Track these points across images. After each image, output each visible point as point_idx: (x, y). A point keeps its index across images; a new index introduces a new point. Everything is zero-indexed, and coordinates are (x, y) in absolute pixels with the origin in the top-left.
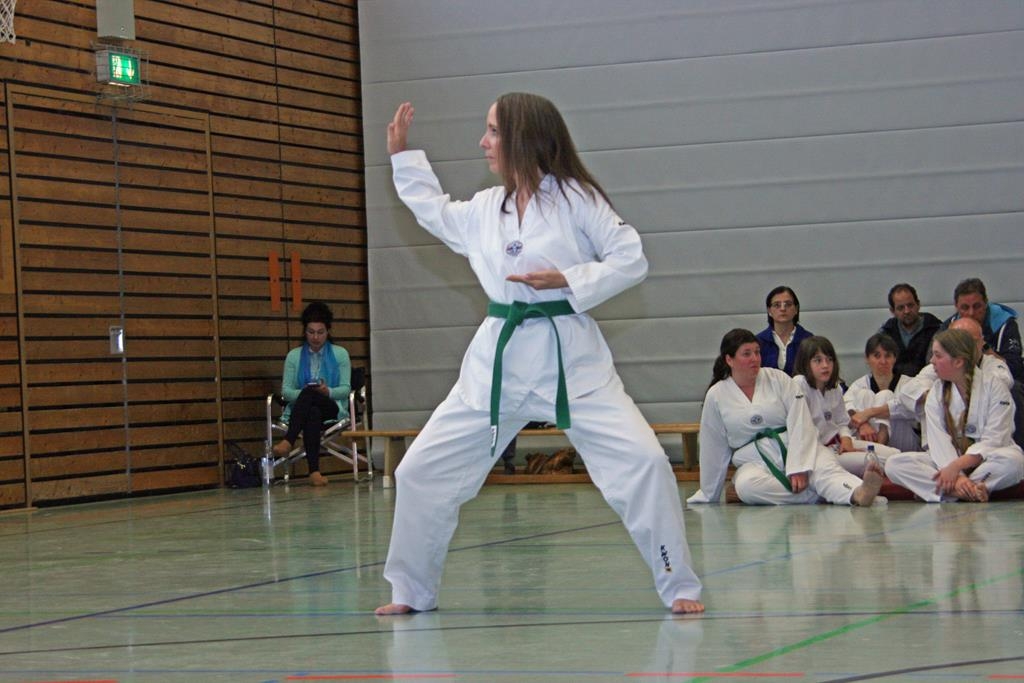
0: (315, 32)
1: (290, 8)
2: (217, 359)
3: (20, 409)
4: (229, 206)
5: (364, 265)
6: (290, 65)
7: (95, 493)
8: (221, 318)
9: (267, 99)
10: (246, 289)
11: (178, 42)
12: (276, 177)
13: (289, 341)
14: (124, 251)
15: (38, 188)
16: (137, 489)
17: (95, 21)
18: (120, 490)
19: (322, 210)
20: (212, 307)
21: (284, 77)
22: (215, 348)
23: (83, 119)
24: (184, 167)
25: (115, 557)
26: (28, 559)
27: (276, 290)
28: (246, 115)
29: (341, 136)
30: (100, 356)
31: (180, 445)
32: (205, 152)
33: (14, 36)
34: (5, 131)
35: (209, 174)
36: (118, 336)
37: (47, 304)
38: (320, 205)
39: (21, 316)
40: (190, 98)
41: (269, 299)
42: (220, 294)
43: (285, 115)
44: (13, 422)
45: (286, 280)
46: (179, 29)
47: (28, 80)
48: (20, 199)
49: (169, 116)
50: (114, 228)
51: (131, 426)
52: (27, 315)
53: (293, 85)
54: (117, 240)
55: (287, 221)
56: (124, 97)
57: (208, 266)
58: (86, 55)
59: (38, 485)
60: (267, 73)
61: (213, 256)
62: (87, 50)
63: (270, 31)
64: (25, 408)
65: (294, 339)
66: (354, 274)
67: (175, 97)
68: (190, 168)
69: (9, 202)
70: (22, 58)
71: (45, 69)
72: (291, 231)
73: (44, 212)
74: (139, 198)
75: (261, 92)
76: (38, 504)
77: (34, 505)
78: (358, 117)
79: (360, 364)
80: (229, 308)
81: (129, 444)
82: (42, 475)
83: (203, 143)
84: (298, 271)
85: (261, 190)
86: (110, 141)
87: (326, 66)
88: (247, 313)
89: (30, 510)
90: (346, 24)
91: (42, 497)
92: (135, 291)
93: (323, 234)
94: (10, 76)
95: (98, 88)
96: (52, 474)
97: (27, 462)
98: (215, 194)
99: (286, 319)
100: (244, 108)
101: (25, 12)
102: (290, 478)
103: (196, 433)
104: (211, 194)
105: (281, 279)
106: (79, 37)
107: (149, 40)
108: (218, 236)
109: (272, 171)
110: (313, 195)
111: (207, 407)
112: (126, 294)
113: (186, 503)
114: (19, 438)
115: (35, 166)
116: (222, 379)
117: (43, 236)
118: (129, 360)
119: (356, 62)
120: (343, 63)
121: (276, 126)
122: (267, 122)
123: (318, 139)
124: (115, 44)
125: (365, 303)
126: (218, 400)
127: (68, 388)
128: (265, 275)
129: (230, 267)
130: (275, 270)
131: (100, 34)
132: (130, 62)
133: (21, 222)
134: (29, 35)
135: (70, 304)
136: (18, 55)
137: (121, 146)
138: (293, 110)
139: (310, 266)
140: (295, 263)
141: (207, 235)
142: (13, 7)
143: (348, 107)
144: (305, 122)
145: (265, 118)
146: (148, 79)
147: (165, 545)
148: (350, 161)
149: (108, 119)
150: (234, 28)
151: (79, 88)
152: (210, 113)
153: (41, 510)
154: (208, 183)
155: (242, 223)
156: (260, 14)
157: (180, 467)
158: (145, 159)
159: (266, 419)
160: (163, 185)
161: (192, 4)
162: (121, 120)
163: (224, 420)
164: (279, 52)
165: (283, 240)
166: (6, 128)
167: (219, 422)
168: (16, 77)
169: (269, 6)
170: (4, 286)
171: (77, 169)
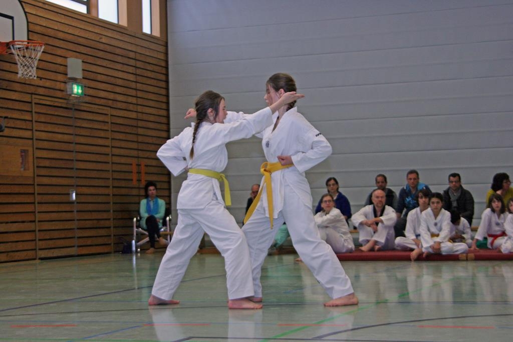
0: (152, 77)
1: (142, 67)
2: (111, 203)
3: (34, 221)
4: (117, 144)
6: (141, 89)
7: (63, 255)
8: (113, 187)
9: (133, 102)
10: (122, 176)
11: (99, 79)
12: (136, 132)
13: (140, 197)
14: (77, 160)
15: (44, 136)
16: (80, 253)
17: (66, 71)
18: (73, 254)
20: (110, 183)
21: (140, 94)
22: (111, 199)
23: (61, 109)
24: (99, 128)
25: (72, 279)
26: (37, 279)
27: (135, 177)
28: (124, 108)
29: (161, 117)
30: (66, 201)
31: (96, 237)
32: (108, 122)
33: (36, 76)
35: (110, 131)
36: (72, 193)
37: (46, 181)
38: (153, 144)
39: (36, 185)
40: (102, 102)
41: (132, 180)
42: (113, 177)
43: (139, 109)
44: (31, 226)
45: (139, 173)
46: (99, 75)
47: (41, 93)
48: (37, 139)
49: (95, 108)
50: (72, 151)
51: (78, 229)
52: (38, 185)
53: (143, 97)
54: (73, 156)
55: (140, 150)
56: (77, 101)
58: (63, 84)
59: (41, 251)
60: (133, 93)
61: (111, 163)
62: (63, 82)
63: (135, 76)
64: (37, 221)
65: (142, 196)
67: (97, 101)
68: (102, 128)
69: (30, 142)
70: (38, 85)
71: (47, 89)
72: (141, 154)
73: (45, 145)
74: (82, 140)
75: (130, 100)
76: (41, 259)
77: (39, 259)
78: (168, 110)
79: (168, 206)
80: (116, 184)
81: (77, 235)
82: (43, 247)
83: (108, 119)
84: (143, 169)
85: (130, 137)
86: (72, 118)
87: (156, 90)
88: (123, 185)
89: (37, 261)
90: (163, 74)
91: (43, 256)
92: (80, 176)
94: (33, 92)
95: (68, 97)
96: (47, 247)
97: (37, 243)
98: (112, 139)
99: (139, 188)
100: (124, 106)
101: (40, 67)
102: (141, 250)
103: (103, 232)
104: (110, 139)
105: (137, 173)
106: (60, 77)
107: (87, 80)
108: (113, 155)
109: (134, 131)
110: (149, 140)
111: (107, 222)
112: (77, 177)
113: (98, 259)
114: (34, 233)
115: (42, 127)
116: (114, 211)
117: (45, 154)
118: (77, 203)
119: (167, 89)
120: (162, 89)
121: (136, 113)
122: (132, 111)
123: (152, 118)
124: (75, 80)
125: (169, 182)
126: (112, 219)
127: (53, 214)
128: (130, 170)
129: (116, 168)
130: (134, 169)
131: (69, 76)
132: (80, 88)
133: (37, 148)
134: (41, 76)
135: (54, 181)
137: (77, 120)
138: (143, 107)
139: (148, 167)
140: (143, 166)
141: (108, 155)
142: (36, 65)
143: (164, 106)
144: (147, 111)
145: (132, 109)
146: (87, 94)
147: (92, 275)
148: (164, 127)
149: (71, 109)
150: (120, 75)
151: (60, 97)
152: (111, 107)
153: (43, 261)
154: (109, 135)
155: (122, 150)
156: (131, 70)
157: (96, 245)
158: (85, 125)
159: (132, 227)
160: (92, 135)
161: (105, 65)
162: (76, 110)
163: (114, 227)
164: (138, 84)
165: (138, 157)
166: (31, 112)
167: (112, 228)
168: (36, 93)
169: (134, 67)
170: (29, 173)
171: (58, 128)
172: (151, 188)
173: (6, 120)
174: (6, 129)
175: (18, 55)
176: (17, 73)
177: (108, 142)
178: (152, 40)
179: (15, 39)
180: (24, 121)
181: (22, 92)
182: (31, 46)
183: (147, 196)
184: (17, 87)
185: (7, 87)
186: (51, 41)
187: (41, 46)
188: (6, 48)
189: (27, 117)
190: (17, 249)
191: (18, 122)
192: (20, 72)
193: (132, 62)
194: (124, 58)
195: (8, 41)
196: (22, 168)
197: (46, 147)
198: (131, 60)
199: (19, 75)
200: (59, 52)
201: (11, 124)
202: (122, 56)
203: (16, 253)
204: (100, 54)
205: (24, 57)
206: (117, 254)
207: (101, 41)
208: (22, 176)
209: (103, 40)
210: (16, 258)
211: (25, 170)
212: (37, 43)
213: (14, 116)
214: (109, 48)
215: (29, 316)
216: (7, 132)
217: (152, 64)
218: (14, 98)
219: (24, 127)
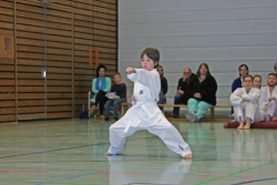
2: (73, 80)
3: (14, 93)
5: (117, 54)
7: (36, 119)
8: (74, 68)
10: (81, 60)
12: (92, 27)
15: (22, 27)
16: (48, 118)
20: (72, 65)
22: (73, 77)
23: (36, 7)
25: (43, 137)
26: (16, 137)
27: (91, 61)
28: (84, 8)
29: (111, 15)
30: (39, 78)
32: (71, 19)
35: (73, 25)
36: (44, 72)
37: (24, 62)
41: (89, 63)
42: (74, 61)
43: (95, 8)
44: (12, 96)
45: (94, 57)
48: (17, 30)
50: (44, 40)
51: (47, 99)
52: (18, 65)
54: (45, 44)
55: (95, 40)
56: (48, 1)
57: (71, 53)
59: (19, 115)
61: (73, 50)
64: (16, 92)
66: (114, 57)
67: (63, 2)
68: (67, 23)
69: (12, 32)
72: (96, 43)
73: (24, 35)
74: (52, 32)
76: (20, 121)
77: (18, 121)
78: (117, 10)
80: (77, 65)
81: (46, 105)
82: (21, 112)
83: (71, 16)
84: (97, 55)
85: (87, 30)
86: (44, 14)
88: (82, 67)
89: (17, 123)
91: (21, 119)
93: (105, 44)
97: (16, 109)
99: (93, 69)
103: (66, 102)
104: (73, 31)
108: (74, 44)
109: (91, 25)
110: (102, 33)
111: (69, 94)
112: (47, 60)
113: (63, 122)
114: (14, 101)
115: (21, 21)
116: (74, 86)
117: (23, 42)
118: (47, 79)
121: (92, 12)
123: (105, 16)
125: (117, 65)
126: (73, 93)
128: (88, 56)
130: (91, 55)
135: (30, 62)
137: (47, 16)
139: (101, 54)
140: (97, 52)
141: (71, 43)
143: (114, 7)
145: (89, 9)
147: (58, 134)
148: (114, 23)
149: (43, 8)
152: (73, 7)
153: (21, 123)
154: (72, 28)
158: (54, 20)
159: (88, 98)
162: (47, 8)
163: (74, 99)
165: (93, 46)
166: (13, 9)
170: (11, 56)
172: (102, 69)
177: (71, 34)
180: (8, 16)
183: (97, 76)
189: (10, 13)
190: (2, 113)
196: (6, 52)
208: (6, 58)
211: (8, 53)
213: (1, 12)
219: (8, 21)
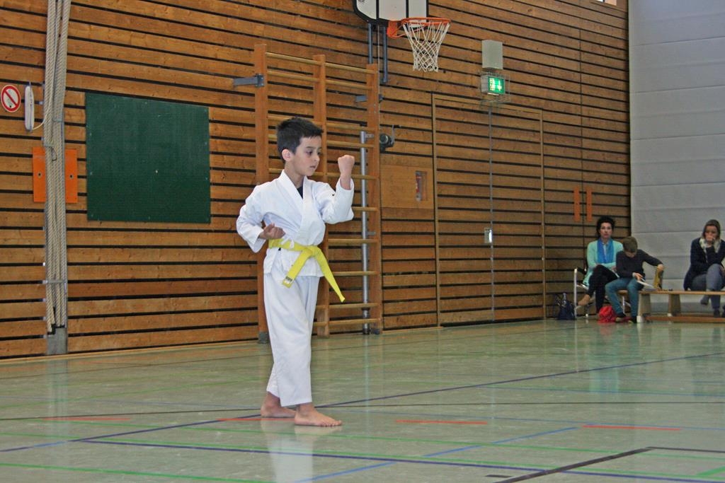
0: (604, 64)
1: (590, 51)
2: (543, 248)
3: (435, 273)
4: (551, 162)
5: (628, 196)
6: (589, 83)
7: (475, 320)
8: (546, 224)
9: (575, 102)
10: (559, 208)
11: (526, 70)
12: (579, 146)
13: (584, 238)
14: (493, 186)
15: (448, 151)
16: (497, 319)
17: (482, 61)
18: (488, 319)
19: (604, 164)
20: (541, 218)
21: (585, 90)
22: (542, 241)
23: (473, 113)
24: (527, 140)
25: (486, 355)
26: (437, 355)
27: (577, 209)
28: (563, 111)
29: (617, 123)
30: (479, 244)
31: (520, 295)
32: (539, 132)
33: (438, 68)
34: (430, 120)
35: (542, 144)
36: (489, 233)
37: (450, 215)
38: (604, 162)
39: (436, 220)
40: (532, 102)
41: (573, 214)
42: (546, 211)
43: (585, 111)
44: (430, 279)
45: (584, 204)
46: (527, 63)
47: (444, 92)
48: (438, 157)
49: (520, 111)
50: (489, 174)
51: (495, 283)
52: (439, 221)
53: (591, 94)
54: (490, 180)
55: (586, 171)
56: (495, 101)
57: (539, 195)
58: (476, 77)
59: (444, 315)
60: (576, 88)
61: (542, 190)
62: (476, 75)
63: (578, 64)
64: (438, 272)
65: (588, 237)
66: (623, 201)
67: (524, 101)
68: (531, 140)
69: (430, 160)
70: (441, 80)
71: (453, 86)
72: (586, 176)
73: (450, 164)
74: (502, 157)
75: (572, 98)
76: (444, 325)
77: (442, 325)
78: (628, 112)
80: (551, 219)
81: (493, 294)
82: (447, 309)
83: (539, 126)
84: (590, 199)
85: (571, 153)
86: (487, 125)
87: (610, 83)
88: (560, 222)
89: (439, 328)
90: (622, 60)
91: (446, 321)
92: (499, 208)
93: (605, 178)
94: (434, 90)
95: (482, 96)
96: (451, 309)
97: (438, 302)
98: (544, 155)
99: (583, 226)
100: (562, 107)
101: (444, 55)
103: (530, 288)
104: (542, 155)
105: (581, 203)
106: (472, 68)
107: (511, 69)
108: (545, 178)
109: (577, 143)
110: (599, 156)
111: (537, 274)
112: (494, 210)
113: (524, 327)
114: (435, 288)
115: (447, 139)
116: (546, 259)
117: (450, 178)
118: (495, 247)
119: (627, 81)
120: (619, 82)
121: (580, 117)
122: (575, 115)
123: (604, 124)
124: (492, 72)
125: (629, 217)
126: (543, 271)
127: (461, 262)
128: (571, 201)
129: (552, 197)
130: (577, 198)
131: (484, 66)
132: (499, 82)
133: (438, 170)
134: (445, 67)
135: (463, 215)
136: (439, 79)
137: (494, 128)
138: (590, 108)
139: (598, 197)
140: (589, 193)
141: (539, 178)
142: (438, 52)
143: (622, 106)
144: (596, 115)
145: (574, 112)
146: (510, 91)
147: (513, 350)
148: (622, 137)
149: (487, 113)
150: (558, 62)
151: (471, 96)
152: (543, 110)
153: (446, 328)
154: (540, 149)
155: (559, 171)
156: (573, 54)
157: (521, 307)
158: (506, 135)
159: (573, 282)
160: (515, 150)
161: (535, 49)
162: (494, 114)
163: (546, 282)
164: (583, 75)
165: (582, 181)
166: (431, 118)
167: (544, 283)
168: (438, 91)
169: (579, 50)
170: (428, 205)
171: (468, 141)
172: (606, 225)
173: (396, 129)
174: (397, 142)
175: (413, 38)
176: (413, 64)
177: (539, 160)
178: (605, 10)
179: (410, 17)
180: (421, 132)
181: (418, 90)
182: (432, 25)
183: (598, 237)
184: (411, 83)
185: (397, 84)
186: (460, 17)
187: (445, 25)
188: (396, 29)
189: (425, 125)
190: (411, 311)
191: (413, 132)
192: (416, 63)
193: (575, 44)
194: (564, 39)
195: (400, 20)
196: (417, 197)
197: (451, 167)
198: (574, 41)
199: (415, 67)
200: (471, 32)
201: (403, 135)
202: (560, 35)
203: (409, 316)
204: (529, 33)
205: (422, 40)
206: (552, 320)
207: (530, 15)
208: (418, 209)
209: (534, 14)
210: (410, 324)
211: (422, 200)
212: (439, 21)
213: (408, 124)
214: (541, 25)
215: (421, 407)
216: (397, 147)
217: (604, 45)
218: (407, 99)
219: (422, 140)
